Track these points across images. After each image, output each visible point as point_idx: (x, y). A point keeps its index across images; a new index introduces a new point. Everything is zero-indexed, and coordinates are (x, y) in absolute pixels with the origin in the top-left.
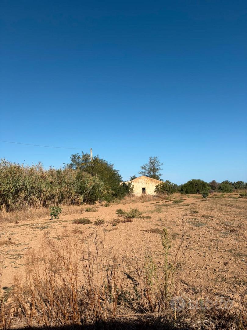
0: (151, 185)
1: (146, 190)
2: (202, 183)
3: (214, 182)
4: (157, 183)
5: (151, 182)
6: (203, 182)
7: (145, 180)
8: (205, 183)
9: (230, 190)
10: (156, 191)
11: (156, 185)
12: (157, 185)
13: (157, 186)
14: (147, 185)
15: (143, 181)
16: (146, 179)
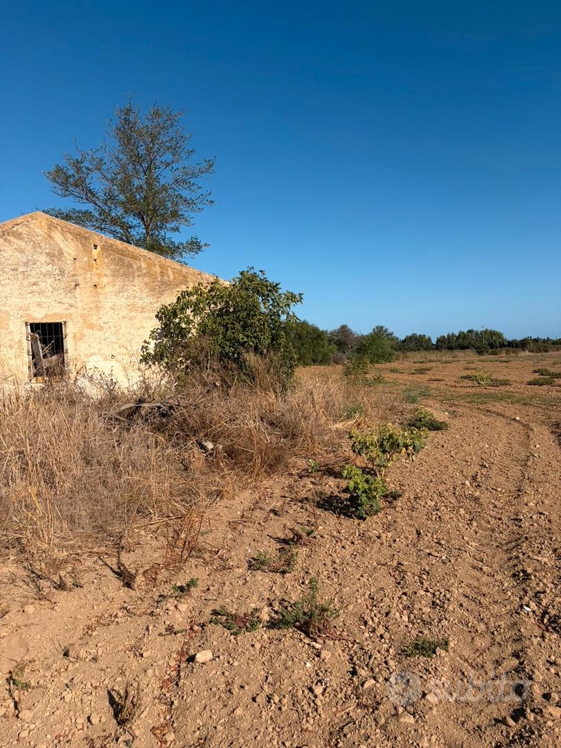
0: (121, 301)
1: (69, 343)
2: (311, 332)
3: (344, 329)
4: (165, 286)
5: (115, 274)
6: (315, 330)
7: (56, 256)
8: (323, 332)
9: (390, 355)
10: (158, 357)
11: (158, 306)
12: (170, 299)
13: (167, 316)
14: (83, 297)
15: (43, 258)
16: (70, 248)
